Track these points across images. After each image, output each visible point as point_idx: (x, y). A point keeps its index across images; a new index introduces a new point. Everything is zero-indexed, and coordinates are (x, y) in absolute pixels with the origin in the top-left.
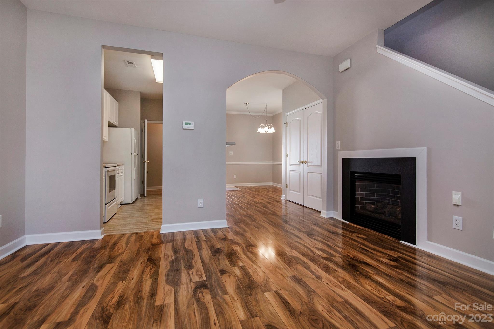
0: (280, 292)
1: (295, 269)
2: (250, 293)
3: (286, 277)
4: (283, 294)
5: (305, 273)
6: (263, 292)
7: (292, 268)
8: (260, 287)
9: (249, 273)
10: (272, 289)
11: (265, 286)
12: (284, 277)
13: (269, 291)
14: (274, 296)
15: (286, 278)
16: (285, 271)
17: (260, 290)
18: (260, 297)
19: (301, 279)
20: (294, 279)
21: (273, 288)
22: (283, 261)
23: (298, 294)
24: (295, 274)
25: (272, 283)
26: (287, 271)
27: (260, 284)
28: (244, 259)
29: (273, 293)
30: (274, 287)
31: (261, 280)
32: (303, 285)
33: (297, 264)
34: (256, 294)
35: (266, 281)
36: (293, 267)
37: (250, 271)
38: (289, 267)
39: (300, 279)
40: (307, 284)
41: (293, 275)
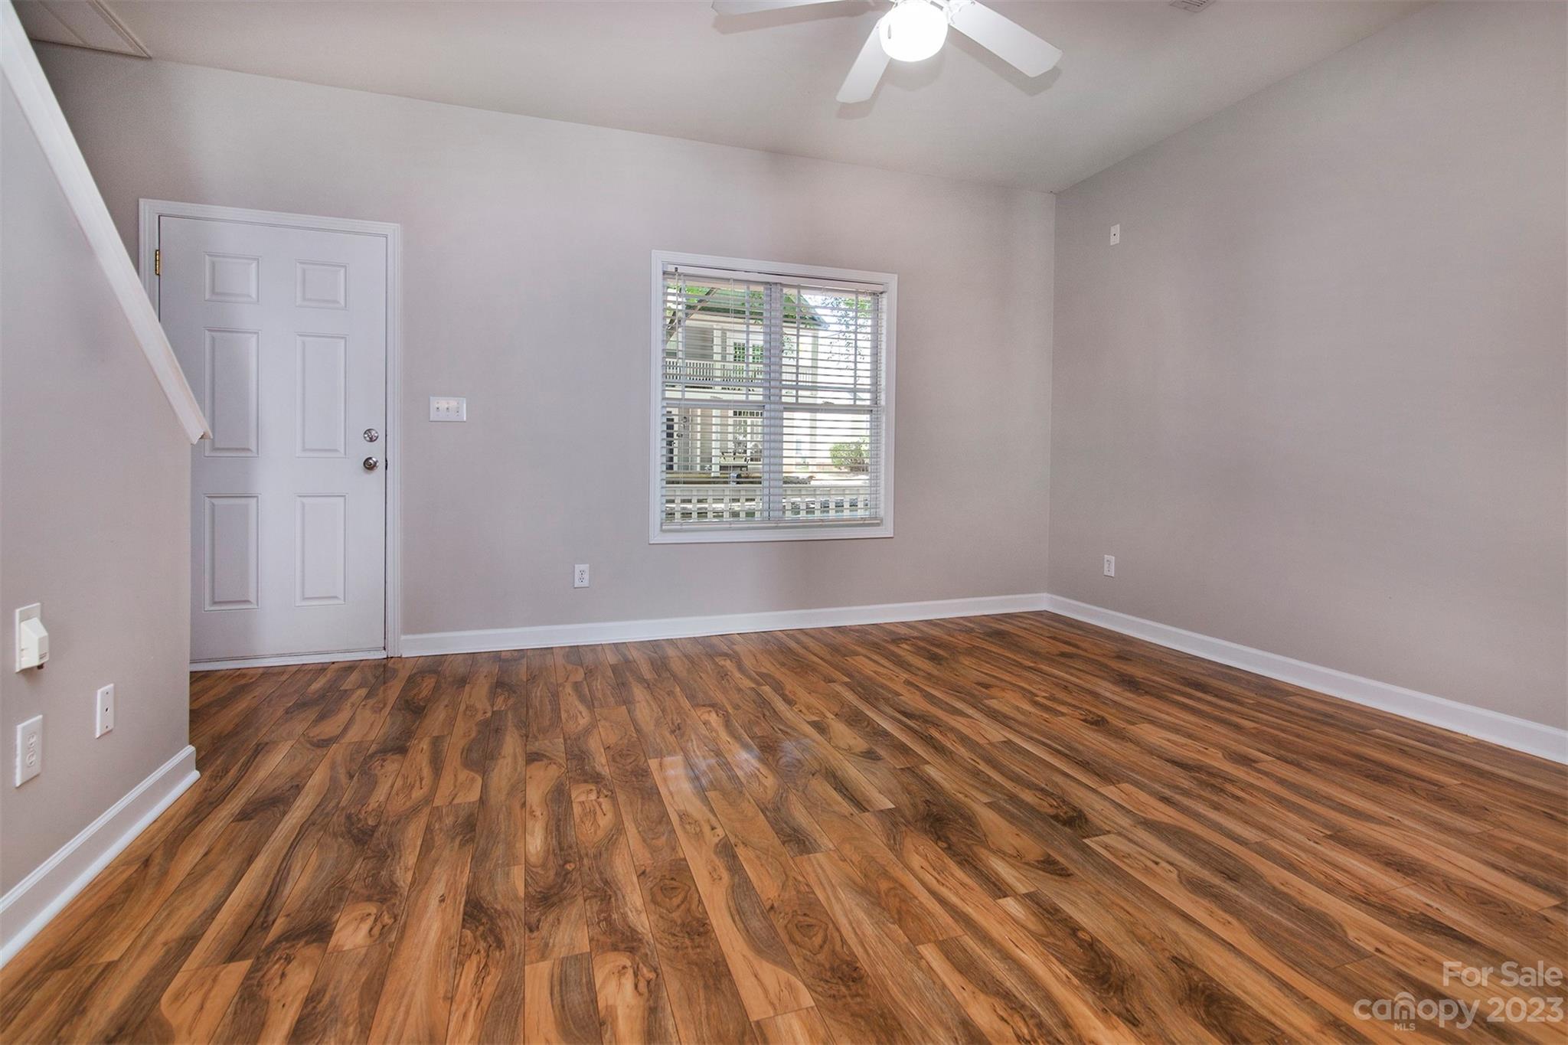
0: (855, 811)
1: (790, 882)
2: (932, 806)
3: (830, 850)
4: (845, 804)
5: (762, 865)
6: (897, 809)
7: (803, 888)
8: (908, 823)
9: (960, 864)
10: (875, 815)
11: (895, 824)
12: (837, 850)
13: (882, 811)
14: (868, 802)
15: (831, 846)
16: (829, 872)
17: (908, 814)
18: (904, 799)
19: (784, 843)
20: (807, 843)
21: (873, 819)
22: (831, 926)
23: (809, 804)
24: (798, 859)
25: (877, 833)
26: (824, 871)
27: (911, 828)
28: (1017, 939)
29: (871, 807)
30: (869, 820)
31: (910, 839)
32: (785, 826)
33: (776, 905)
34: (914, 805)
35: (894, 837)
36: (798, 892)
37: (959, 873)
38: (813, 892)
39: (786, 845)
40: (773, 829)
41: (806, 856)
